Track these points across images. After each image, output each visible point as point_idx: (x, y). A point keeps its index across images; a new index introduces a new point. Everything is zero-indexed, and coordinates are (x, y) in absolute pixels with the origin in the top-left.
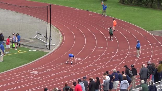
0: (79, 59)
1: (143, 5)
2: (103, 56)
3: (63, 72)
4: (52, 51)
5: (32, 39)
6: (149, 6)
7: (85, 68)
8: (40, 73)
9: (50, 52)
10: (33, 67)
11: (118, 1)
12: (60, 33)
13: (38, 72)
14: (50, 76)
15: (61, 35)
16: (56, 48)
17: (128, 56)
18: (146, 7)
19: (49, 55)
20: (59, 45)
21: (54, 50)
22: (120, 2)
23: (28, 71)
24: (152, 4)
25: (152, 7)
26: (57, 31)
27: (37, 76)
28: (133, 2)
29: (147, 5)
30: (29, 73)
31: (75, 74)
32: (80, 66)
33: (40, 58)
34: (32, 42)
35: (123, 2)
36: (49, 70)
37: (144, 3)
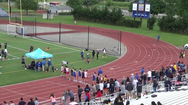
0: (137, 62)
2: (150, 61)
3: (127, 68)
4: (121, 57)
5: (110, 50)
6: (177, 32)
7: (140, 66)
8: (115, 69)
9: (120, 57)
10: (111, 66)
12: (126, 47)
13: (113, 68)
14: (120, 71)
15: (127, 48)
16: (124, 55)
17: (165, 60)
18: (175, 33)
19: (120, 59)
20: (125, 54)
21: (122, 56)
22: (160, 30)
23: (108, 68)
24: (179, 31)
25: (179, 33)
27: (113, 71)
28: (168, 30)
31: (134, 70)
32: (137, 65)
33: (115, 61)
34: (110, 52)
35: (162, 30)
36: (120, 67)
37: (174, 31)
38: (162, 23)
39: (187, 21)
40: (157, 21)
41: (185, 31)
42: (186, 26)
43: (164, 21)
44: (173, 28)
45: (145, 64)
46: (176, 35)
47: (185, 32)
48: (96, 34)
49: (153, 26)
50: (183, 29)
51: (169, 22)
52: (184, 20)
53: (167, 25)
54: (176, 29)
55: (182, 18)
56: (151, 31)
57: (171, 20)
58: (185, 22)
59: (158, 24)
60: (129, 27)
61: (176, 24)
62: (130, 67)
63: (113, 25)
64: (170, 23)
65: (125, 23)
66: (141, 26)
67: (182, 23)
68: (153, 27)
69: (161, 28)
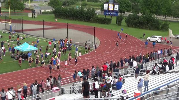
0: (108, 52)
2: (119, 51)
3: (100, 58)
7: (110, 56)
9: (94, 49)
10: (86, 56)
14: (94, 60)
15: (99, 41)
18: (139, 28)
22: (127, 26)
25: (142, 28)
27: (88, 60)
28: (133, 26)
30: (84, 59)
31: (106, 59)
32: (108, 55)
35: (129, 25)
36: (94, 57)
37: (138, 26)
38: (129, 20)
39: (149, 18)
40: (125, 19)
41: (147, 26)
42: (148, 22)
43: (130, 18)
44: (138, 24)
45: (115, 54)
46: (140, 29)
47: (147, 28)
48: (74, 30)
52: (146, 17)
53: (132, 21)
54: (140, 25)
55: (144, 16)
56: (119, 27)
57: (136, 17)
58: (147, 19)
59: (125, 21)
60: (101, 23)
62: (103, 57)
64: (135, 20)
66: (111, 23)
67: (144, 20)
68: (121, 23)
69: (127, 24)
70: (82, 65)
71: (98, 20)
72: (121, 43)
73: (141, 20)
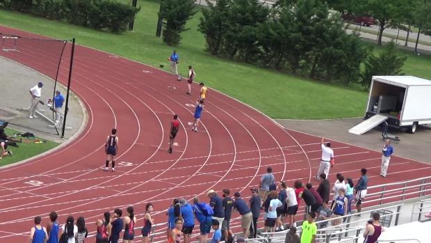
0: (129, 164)
1: (259, 61)
3: (96, 187)
4: (68, 142)
5: (22, 110)
6: (273, 65)
7: (143, 183)
8: (46, 185)
9: (65, 143)
10: (31, 170)
11: (205, 48)
12: (82, 104)
13: (42, 183)
14: (69, 193)
15: (84, 110)
16: (76, 135)
17: (234, 167)
18: (266, 68)
19: (64, 148)
20: (80, 131)
21: (72, 139)
22: (208, 50)
23: (20, 179)
24: (280, 61)
25: (278, 68)
26: (76, 99)
27: (42, 191)
28: (237, 53)
29: (267, 62)
30: (21, 184)
31: (121, 193)
32: (131, 178)
33: (43, 154)
34: (22, 118)
35: (216, 50)
36: (65, 181)
37: (262, 57)
38: (218, 21)
39: (312, 25)
40: (200, 14)
41: (303, 61)
42: (307, 43)
43: (226, 15)
44: (258, 45)
45: (162, 177)
46: (266, 73)
47: (302, 67)
49: (181, 30)
50: (297, 54)
51: (245, 22)
52: (300, 18)
53: (235, 31)
54: (268, 51)
55: (293, 9)
56: (169, 51)
57: (252, 13)
58: (305, 28)
59: (202, 24)
60: (85, 25)
61: (271, 31)
62: (108, 184)
63: (19, 10)
64: (245, 27)
65: (68, 10)
66: (131, 27)
67: (292, 32)
68: (182, 34)
69: (210, 44)
70: (13, 209)
71: (69, 6)
72: (187, 126)
73: (274, 29)
